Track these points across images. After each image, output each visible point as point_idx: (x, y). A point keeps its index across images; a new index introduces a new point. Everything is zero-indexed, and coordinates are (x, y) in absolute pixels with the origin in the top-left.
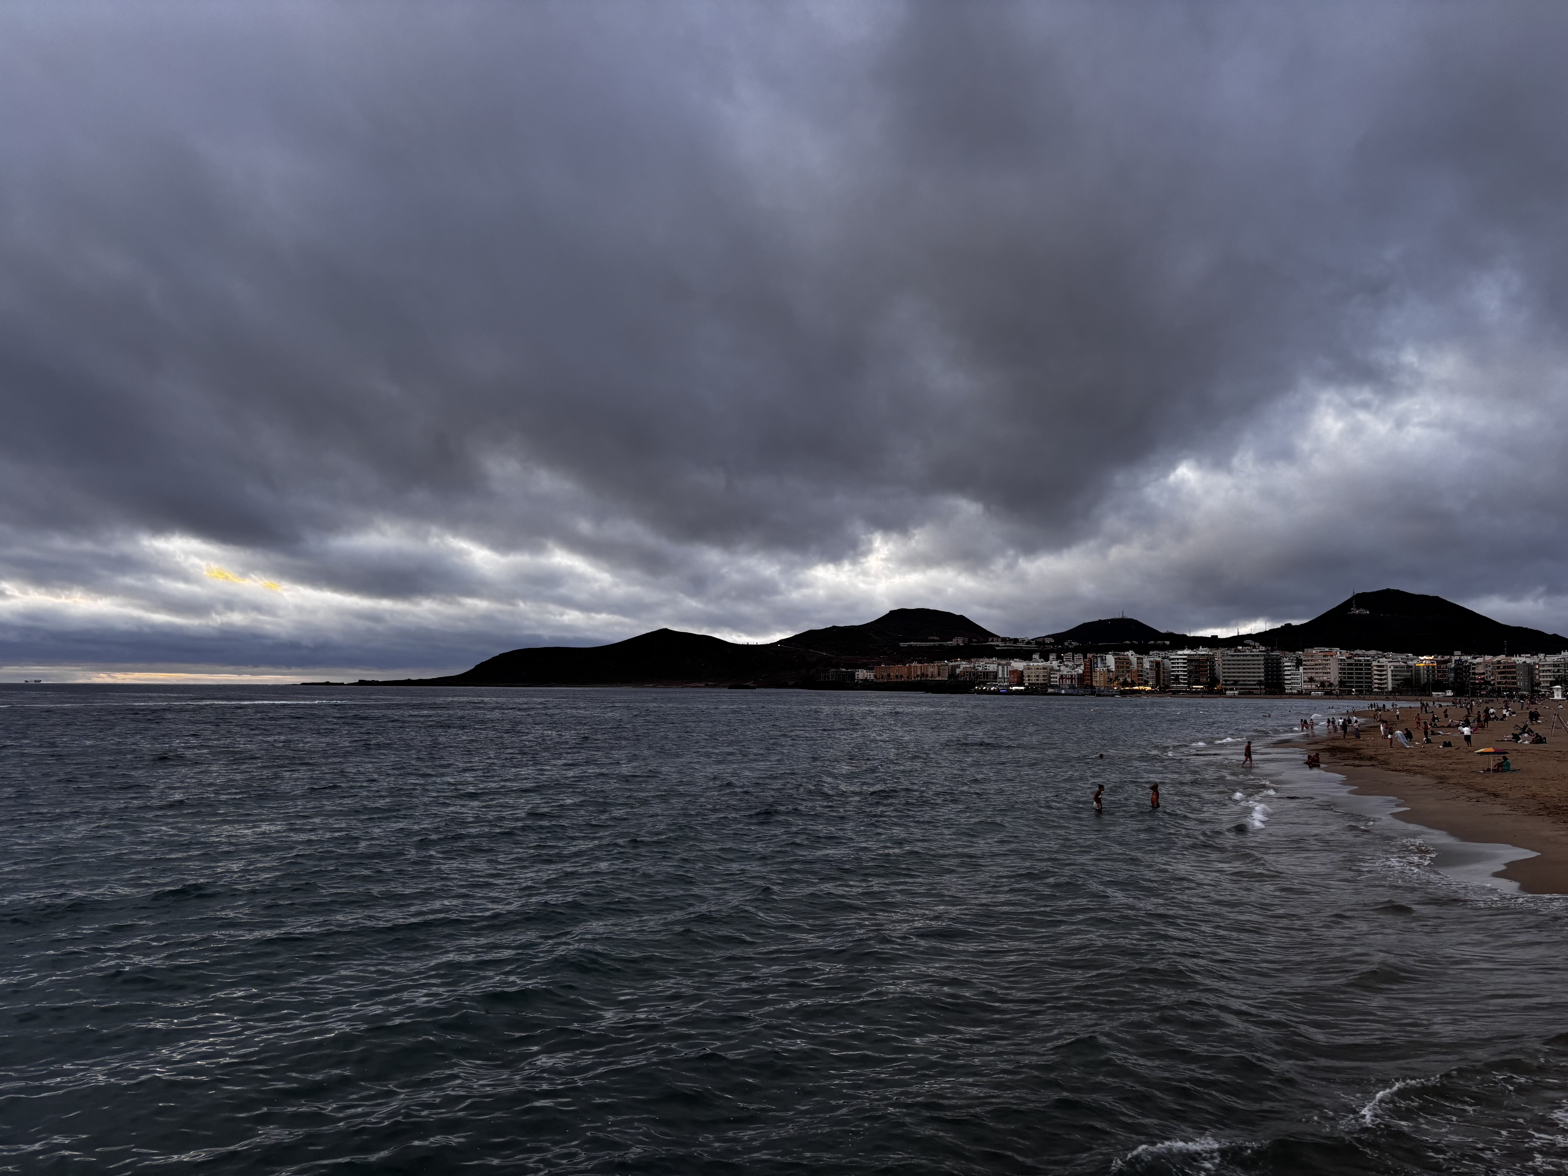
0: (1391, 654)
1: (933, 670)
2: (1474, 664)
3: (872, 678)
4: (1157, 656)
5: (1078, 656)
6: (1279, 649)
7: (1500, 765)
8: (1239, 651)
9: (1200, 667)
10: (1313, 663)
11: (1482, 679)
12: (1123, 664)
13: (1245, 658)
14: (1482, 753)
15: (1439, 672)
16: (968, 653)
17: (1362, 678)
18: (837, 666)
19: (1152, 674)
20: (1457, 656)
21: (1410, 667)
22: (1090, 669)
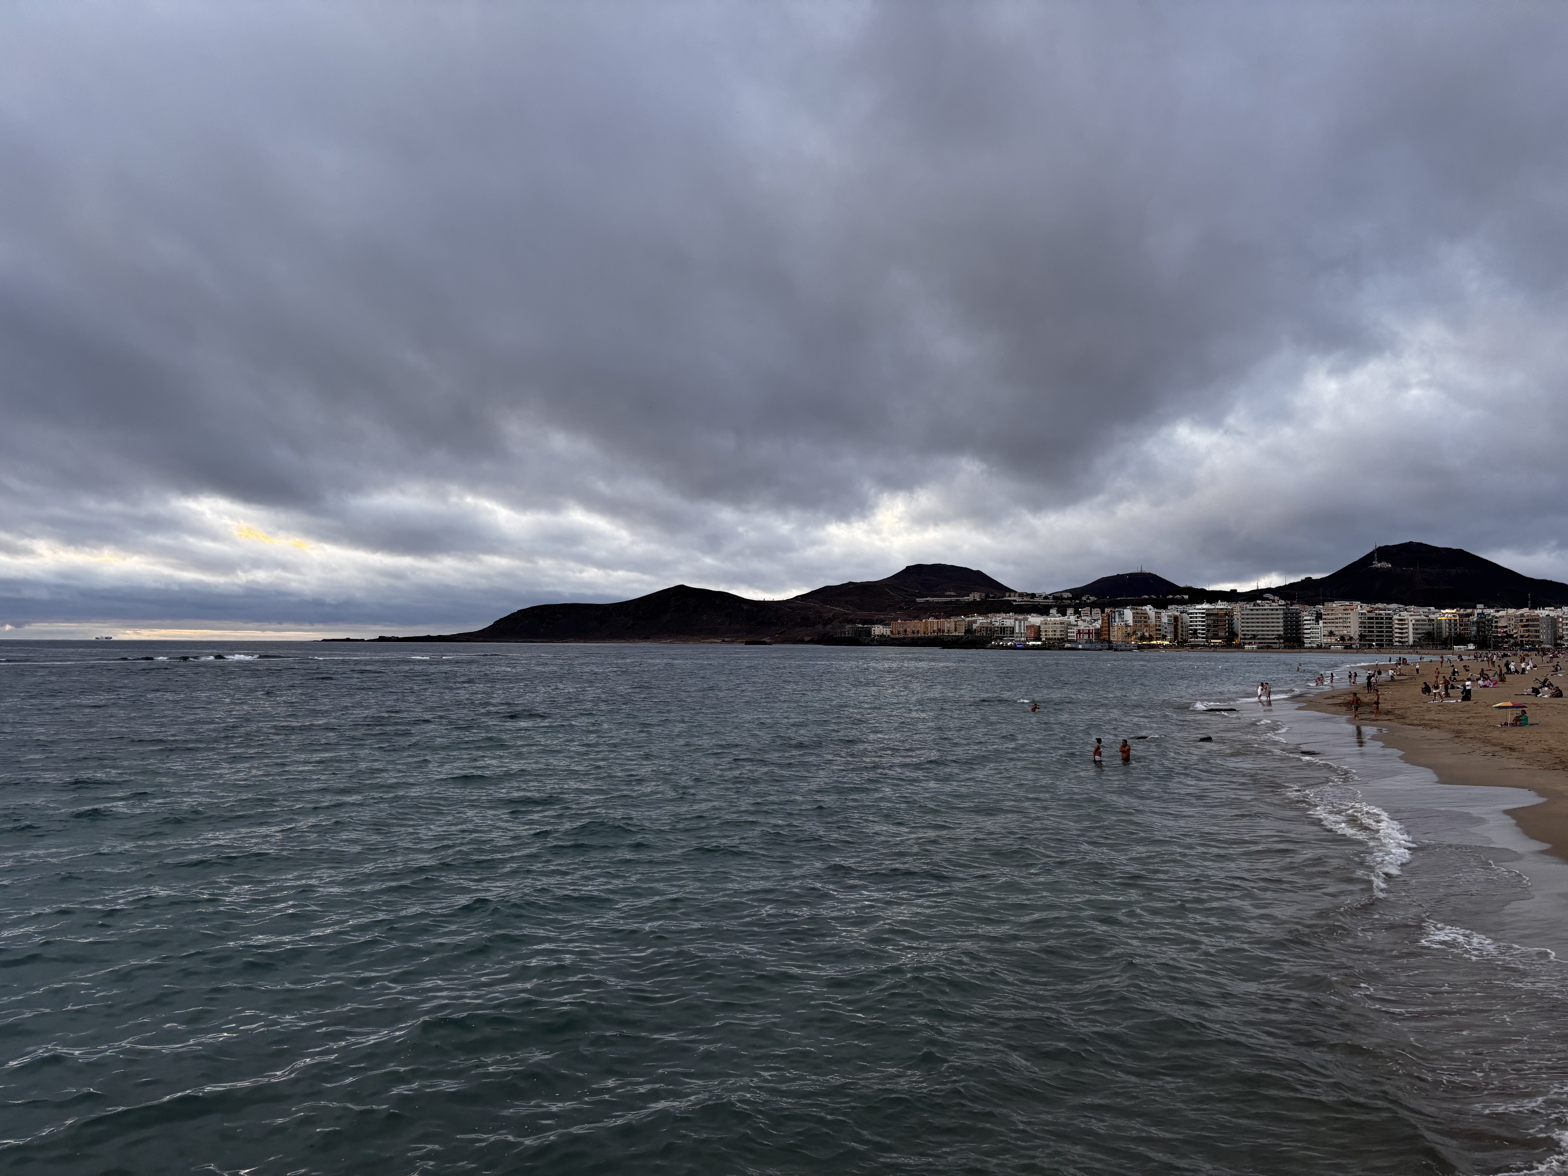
0: (1412, 608)
1: (951, 626)
2: (1496, 618)
3: (889, 633)
4: (1173, 610)
5: (1097, 611)
6: (1299, 603)
7: (1517, 719)
8: (1259, 605)
9: (1218, 621)
10: (1333, 617)
11: (1505, 632)
12: (1140, 619)
13: (1264, 612)
14: (1500, 707)
15: (1461, 625)
16: (985, 608)
17: (1382, 632)
18: (852, 621)
19: (1171, 629)
20: (1480, 609)
21: (1430, 620)
22: (1108, 623)
